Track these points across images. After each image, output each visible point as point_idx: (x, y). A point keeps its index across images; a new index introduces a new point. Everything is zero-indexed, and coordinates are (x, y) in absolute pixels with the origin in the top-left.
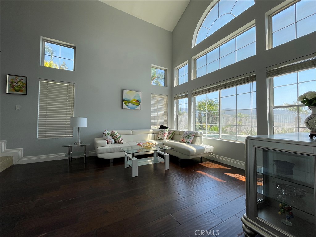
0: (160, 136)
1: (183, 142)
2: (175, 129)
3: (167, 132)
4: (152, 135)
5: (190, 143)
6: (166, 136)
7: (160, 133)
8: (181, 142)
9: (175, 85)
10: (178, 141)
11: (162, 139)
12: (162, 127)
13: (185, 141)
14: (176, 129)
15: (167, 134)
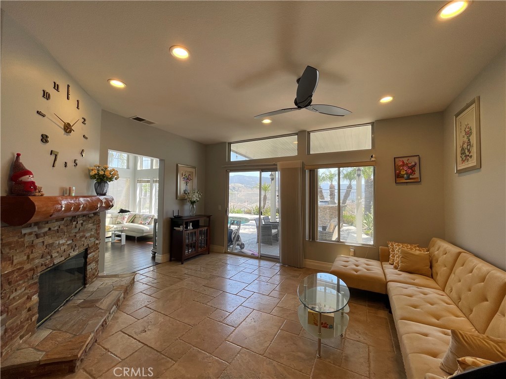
0: (119, 220)
1: (141, 224)
2: (137, 212)
3: (127, 215)
4: (110, 220)
5: (147, 224)
6: (126, 220)
7: (119, 217)
8: (139, 224)
9: (139, 168)
10: (137, 223)
11: (121, 222)
12: (122, 211)
13: (143, 223)
14: (139, 212)
15: (127, 218)
